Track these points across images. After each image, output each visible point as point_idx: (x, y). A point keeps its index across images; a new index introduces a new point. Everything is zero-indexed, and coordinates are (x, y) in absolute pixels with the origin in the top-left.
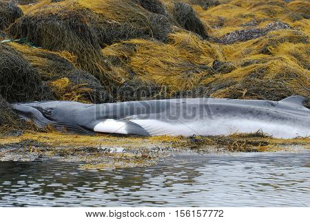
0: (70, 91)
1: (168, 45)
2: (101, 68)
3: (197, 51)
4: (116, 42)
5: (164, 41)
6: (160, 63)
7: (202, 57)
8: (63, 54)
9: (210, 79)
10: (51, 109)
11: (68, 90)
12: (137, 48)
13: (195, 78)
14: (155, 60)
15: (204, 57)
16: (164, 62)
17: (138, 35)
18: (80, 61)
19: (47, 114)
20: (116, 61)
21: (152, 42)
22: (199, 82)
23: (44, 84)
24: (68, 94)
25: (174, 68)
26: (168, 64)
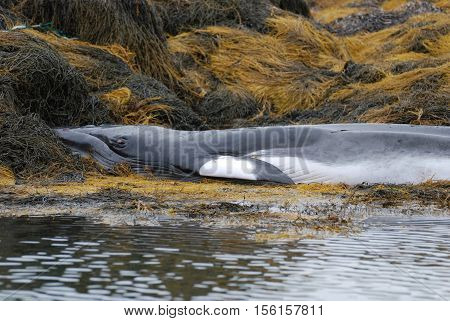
0: (135, 110)
1: (268, 37)
2: (170, 71)
3: (312, 47)
4: (184, 30)
5: (260, 30)
6: (257, 65)
7: (321, 55)
8: (114, 49)
9: (344, 92)
10: (124, 138)
11: (131, 106)
12: (219, 40)
13: (317, 90)
14: (250, 60)
15: (324, 56)
16: (264, 64)
18: (139, 62)
19: (117, 146)
20: (188, 61)
21: (242, 32)
22: (327, 96)
23: (94, 98)
24: (133, 114)
25: (281, 74)
26: (270, 66)
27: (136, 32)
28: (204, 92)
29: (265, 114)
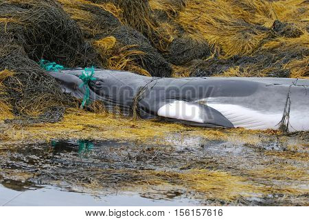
0: (118, 54)
2: (149, 24)
3: (251, 9)
6: (212, 21)
7: (257, 15)
8: (108, 7)
9: (272, 44)
10: (101, 80)
11: (115, 51)
12: (186, 2)
13: (254, 40)
14: (207, 17)
15: (259, 16)
16: (217, 20)
19: (95, 86)
20: (163, 16)
22: (260, 46)
23: (87, 44)
24: (116, 57)
25: (228, 27)
26: (221, 22)
28: (172, 38)
29: (215, 56)
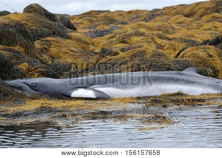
1: (69, 40)
3: (86, 43)
4: (37, 40)
5: (66, 38)
6: (68, 51)
8: (17, 48)
10: (36, 83)
12: (52, 42)
13: (93, 60)
14: (64, 49)
16: (70, 51)
17: (49, 35)
18: (27, 52)
19: (33, 87)
21: (59, 39)
22: (98, 61)
23: (15, 68)
24: (31, 73)
25: (77, 54)
26: (72, 51)
27: (24, 41)
28: (50, 63)
29: (74, 70)
